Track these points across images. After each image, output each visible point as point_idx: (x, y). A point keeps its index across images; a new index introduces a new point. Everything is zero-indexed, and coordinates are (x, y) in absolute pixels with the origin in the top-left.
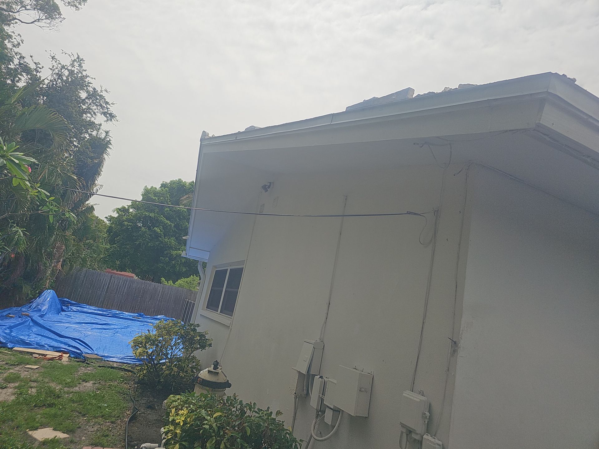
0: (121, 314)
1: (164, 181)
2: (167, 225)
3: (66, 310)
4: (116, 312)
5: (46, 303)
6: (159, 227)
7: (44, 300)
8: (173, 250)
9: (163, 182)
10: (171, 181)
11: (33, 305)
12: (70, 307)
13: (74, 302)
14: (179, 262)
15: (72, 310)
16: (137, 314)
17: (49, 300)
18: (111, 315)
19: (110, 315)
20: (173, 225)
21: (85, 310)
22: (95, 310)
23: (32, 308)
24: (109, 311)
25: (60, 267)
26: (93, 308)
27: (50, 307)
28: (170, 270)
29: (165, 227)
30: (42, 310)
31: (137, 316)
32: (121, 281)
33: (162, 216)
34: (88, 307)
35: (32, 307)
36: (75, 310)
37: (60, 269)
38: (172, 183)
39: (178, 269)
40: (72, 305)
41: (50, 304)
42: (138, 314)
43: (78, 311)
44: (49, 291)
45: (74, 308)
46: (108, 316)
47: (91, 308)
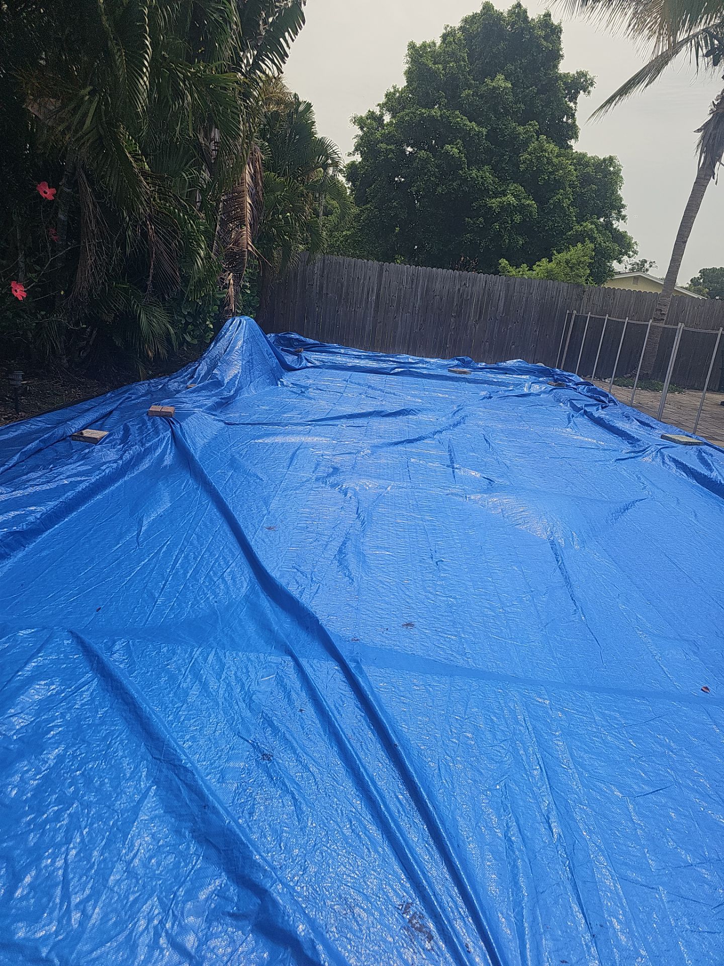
0: (421, 365)
1: (448, 26)
2: (472, 133)
3: (297, 367)
4: (408, 358)
5: (235, 356)
6: (455, 143)
7: (228, 351)
8: (491, 198)
9: (446, 28)
10: (466, 21)
11: (200, 367)
12: (303, 355)
13: (312, 341)
14: (508, 223)
15: (309, 365)
16: (456, 362)
17: (242, 347)
18: (400, 370)
19: (397, 370)
20: (484, 131)
21: (339, 359)
22: (359, 357)
23: (198, 378)
24: (391, 359)
25: (248, 244)
26: (354, 353)
27: (249, 367)
28: (488, 245)
29: (469, 140)
30: (226, 382)
31: (457, 366)
32: (405, 277)
33: (457, 112)
34: (342, 351)
35: (199, 375)
36: (318, 363)
37: (250, 249)
38: (469, 21)
39: (507, 241)
40: (309, 348)
41: (247, 359)
42: (457, 359)
43: (324, 366)
44: (237, 319)
45: (315, 357)
46: (392, 374)
47: (350, 352)
